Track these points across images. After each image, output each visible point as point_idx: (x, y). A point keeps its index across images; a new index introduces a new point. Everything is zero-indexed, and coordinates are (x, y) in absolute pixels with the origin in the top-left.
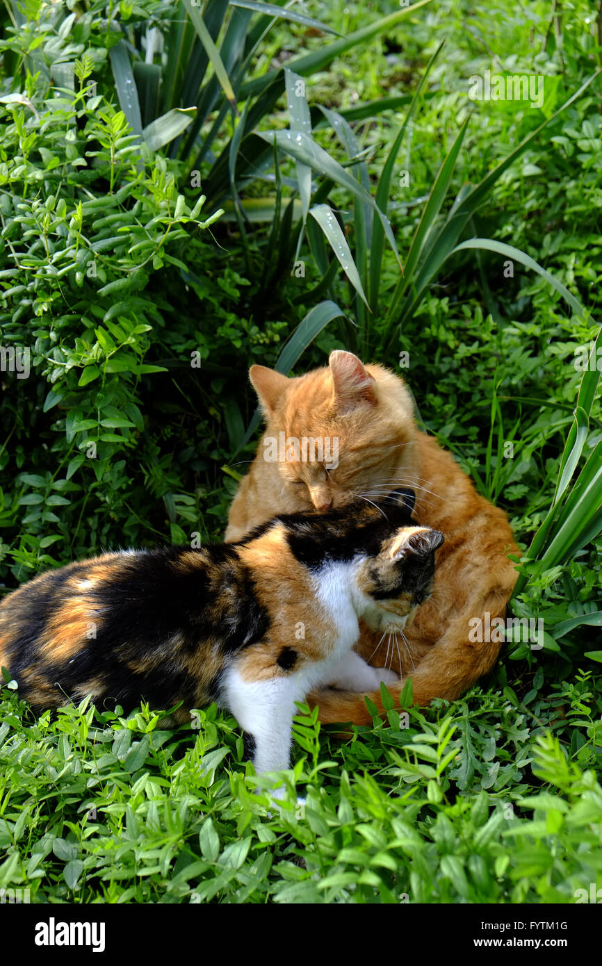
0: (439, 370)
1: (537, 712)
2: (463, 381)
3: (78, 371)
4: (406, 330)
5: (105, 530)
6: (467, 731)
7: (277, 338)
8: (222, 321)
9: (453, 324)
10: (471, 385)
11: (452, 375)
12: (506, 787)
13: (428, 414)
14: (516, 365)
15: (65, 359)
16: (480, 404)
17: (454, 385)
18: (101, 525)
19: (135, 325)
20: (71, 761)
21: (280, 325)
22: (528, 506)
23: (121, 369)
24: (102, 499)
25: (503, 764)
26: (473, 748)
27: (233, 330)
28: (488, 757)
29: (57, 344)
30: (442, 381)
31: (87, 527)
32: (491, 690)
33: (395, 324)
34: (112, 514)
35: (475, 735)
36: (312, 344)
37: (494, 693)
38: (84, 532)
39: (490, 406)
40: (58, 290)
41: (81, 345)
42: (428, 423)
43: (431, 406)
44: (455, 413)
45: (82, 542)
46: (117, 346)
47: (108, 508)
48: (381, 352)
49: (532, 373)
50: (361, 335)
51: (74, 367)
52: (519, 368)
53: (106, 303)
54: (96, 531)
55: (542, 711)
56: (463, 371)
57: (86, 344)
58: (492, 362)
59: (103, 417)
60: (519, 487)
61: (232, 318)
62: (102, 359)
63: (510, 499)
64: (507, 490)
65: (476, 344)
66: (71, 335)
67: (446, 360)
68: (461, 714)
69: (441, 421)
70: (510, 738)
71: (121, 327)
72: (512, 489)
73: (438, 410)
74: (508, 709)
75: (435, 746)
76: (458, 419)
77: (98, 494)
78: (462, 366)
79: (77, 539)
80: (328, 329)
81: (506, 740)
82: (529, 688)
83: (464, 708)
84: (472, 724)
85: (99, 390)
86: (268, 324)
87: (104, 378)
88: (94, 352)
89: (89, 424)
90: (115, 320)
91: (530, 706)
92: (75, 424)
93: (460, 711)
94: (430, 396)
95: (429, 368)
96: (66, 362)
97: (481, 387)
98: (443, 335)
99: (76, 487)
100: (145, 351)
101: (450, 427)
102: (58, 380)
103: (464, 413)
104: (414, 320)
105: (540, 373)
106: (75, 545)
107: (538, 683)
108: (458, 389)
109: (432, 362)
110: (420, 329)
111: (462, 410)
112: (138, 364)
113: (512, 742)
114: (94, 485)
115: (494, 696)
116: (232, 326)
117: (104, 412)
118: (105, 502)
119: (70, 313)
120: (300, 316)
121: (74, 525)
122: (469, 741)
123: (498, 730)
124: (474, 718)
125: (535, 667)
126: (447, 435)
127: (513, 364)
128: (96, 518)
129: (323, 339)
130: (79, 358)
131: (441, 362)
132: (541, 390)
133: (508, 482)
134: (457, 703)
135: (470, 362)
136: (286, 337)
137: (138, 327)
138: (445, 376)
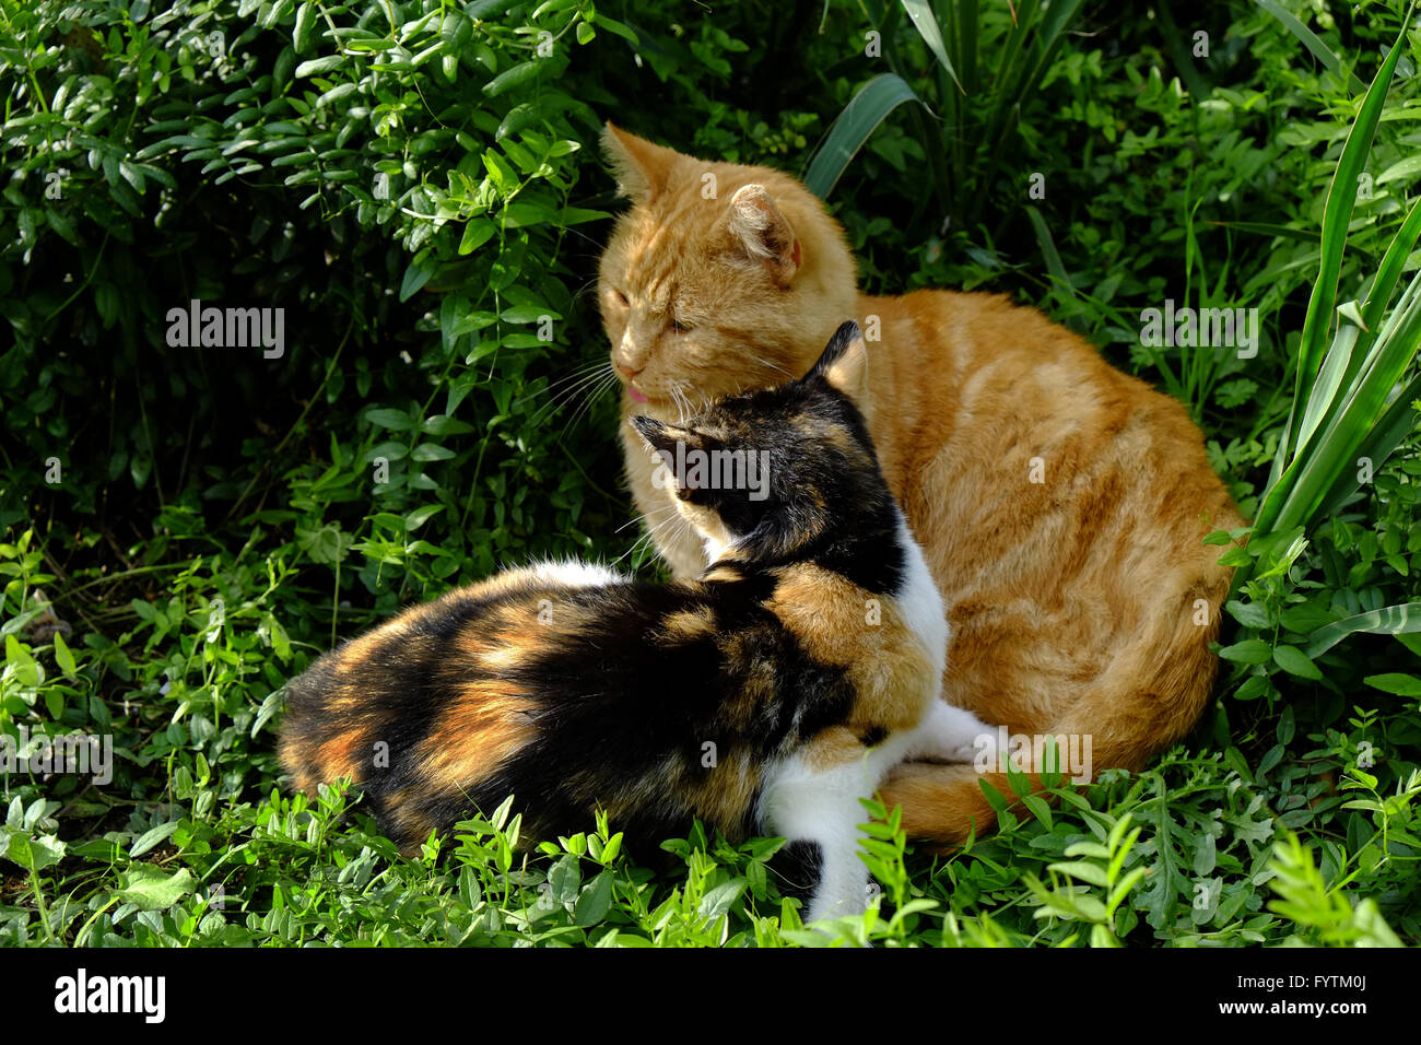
0: (1090, 179)
1: (1286, 784)
2: (1135, 199)
3: (456, 228)
4: (1029, 110)
5: (520, 498)
6: (1165, 825)
7: (801, 142)
8: (704, 117)
9: (1113, 92)
10: (1148, 203)
11: (1113, 187)
12: (1235, 919)
13: (1074, 260)
14: (1227, 164)
15: (432, 209)
16: (1166, 237)
17: (1119, 204)
18: (512, 490)
19: (551, 142)
20: (481, 912)
21: (804, 119)
22: (1259, 416)
23: (531, 221)
24: (511, 443)
25: (1230, 879)
26: (1176, 855)
27: (723, 133)
28: (1203, 868)
29: (416, 182)
30: (1097, 199)
31: (488, 495)
32: (1204, 752)
33: (1009, 103)
34: (529, 471)
35: (1177, 830)
36: (863, 147)
37: (1208, 757)
38: (482, 504)
39: (1183, 241)
40: (414, 88)
41: (458, 182)
42: (1075, 276)
43: (1080, 245)
44: (1122, 255)
45: (480, 520)
46: (522, 178)
47: (523, 458)
48: (985, 154)
49: (1254, 178)
50: (949, 128)
51: (450, 222)
52: (1232, 170)
53: (498, 107)
54: (503, 500)
55: (1295, 782)
56: (1134, 179)
57: (466, 181)
58: (1185, 159)
59: (506, 306)
60: (1241, 383)
61: (719, 111)
62: (498, 205)
63: (1226, 406)
64: (1219, 391)
65: (1155, 130)
66: (441, 164)
67: (1103, 160)
68: (1153, 796)
69: (1098, 270)
70: (1239, 836)
71: (526, 147)
72: (1228, 388)
73: (1092, 252)
74: (1236, 785)
75: (1103, 863)
76: (1130, 266)
77: (502, 436)
78: (1132, 169)
79: (472, 517)
80: (891, 119)
81: (1232, 839)
82: (1269, 743)
83: (1159, 786)
84: (1173, 812)
85: (495, 257)
86: (784, 115)
87: (502, 237)
88: (484, 195)
89: (482, 320)
90: (515, 137)
91: (1274, 775)
92: (456, 321)
93: (1151, 791)
94: (1078, 227)
95: (1074, 176)
96: (433, 213)
97: (1166, 205)
98: (1097, 116)
99: (464, 428)
100: (571, 185)
101: (1114, 281)
102: (422, 246)
103: (1138, 255)
104: (1042, 95)
105: (1271, 175)
106: (467, 527)
107: (1286, 732)
108: (1125, 211)
109: (1078, 164)
110: (1054, 107)
111: (1135, 248)
112: (560, 206)
113: (1242, 842)
114: (494, 422)
115: (1208, 762)
116: (721, 125)
117: (504, 296)
118: (517, 448)
119: (436, 126)
120: (839, 97)
121: (465, 492)
122: (1168, 844)
123: (1219, 820)
124: (1175, 802)
125: (1279, 707)
126: (1110, 295)
127: (1221, 163)
128: (503, 477)
129: (882, 136)
130: (455, 206)
131: (1095, 164)
132: (1273, 206)
133: (1221, 374)
134: (1146, 775)
135: (1146, 163)
136: (816, 138)
137: (556, 145)
138: (1102, 189)
